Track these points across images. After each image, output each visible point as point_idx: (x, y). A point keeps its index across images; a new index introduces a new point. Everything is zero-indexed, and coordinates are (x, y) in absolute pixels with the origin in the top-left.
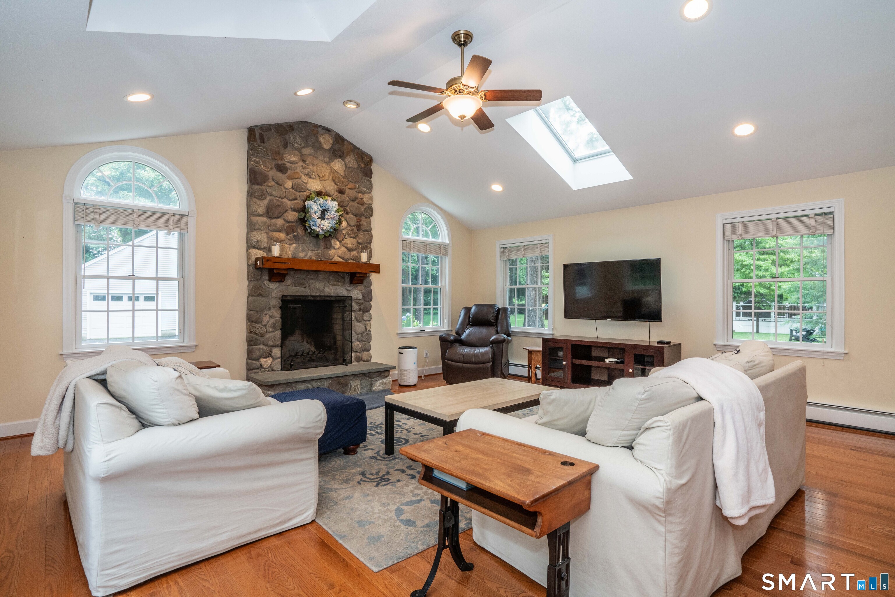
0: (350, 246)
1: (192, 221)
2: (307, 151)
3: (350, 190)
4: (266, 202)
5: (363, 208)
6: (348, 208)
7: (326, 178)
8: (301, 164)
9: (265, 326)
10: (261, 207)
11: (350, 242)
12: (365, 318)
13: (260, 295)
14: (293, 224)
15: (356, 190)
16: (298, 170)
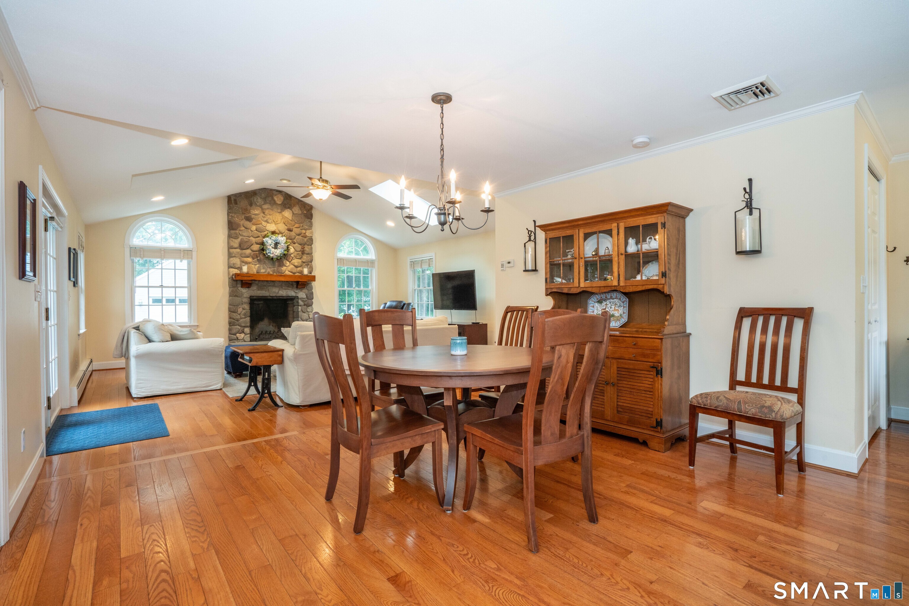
0: (296, 264)
1: (194, 254)
2: (265, 207)
3: (296, 229)
4: (239, 240)
5: (306, 239)
6: (295, 240)
7: (279, 222)
8: (262, 214)
9: (240, 314)
10: (236, 243)
11: (296, 262)
12: (308, 310)
13: (236, 296)
14: (257, 252)
15: (300, 228)
16: (260, 219)
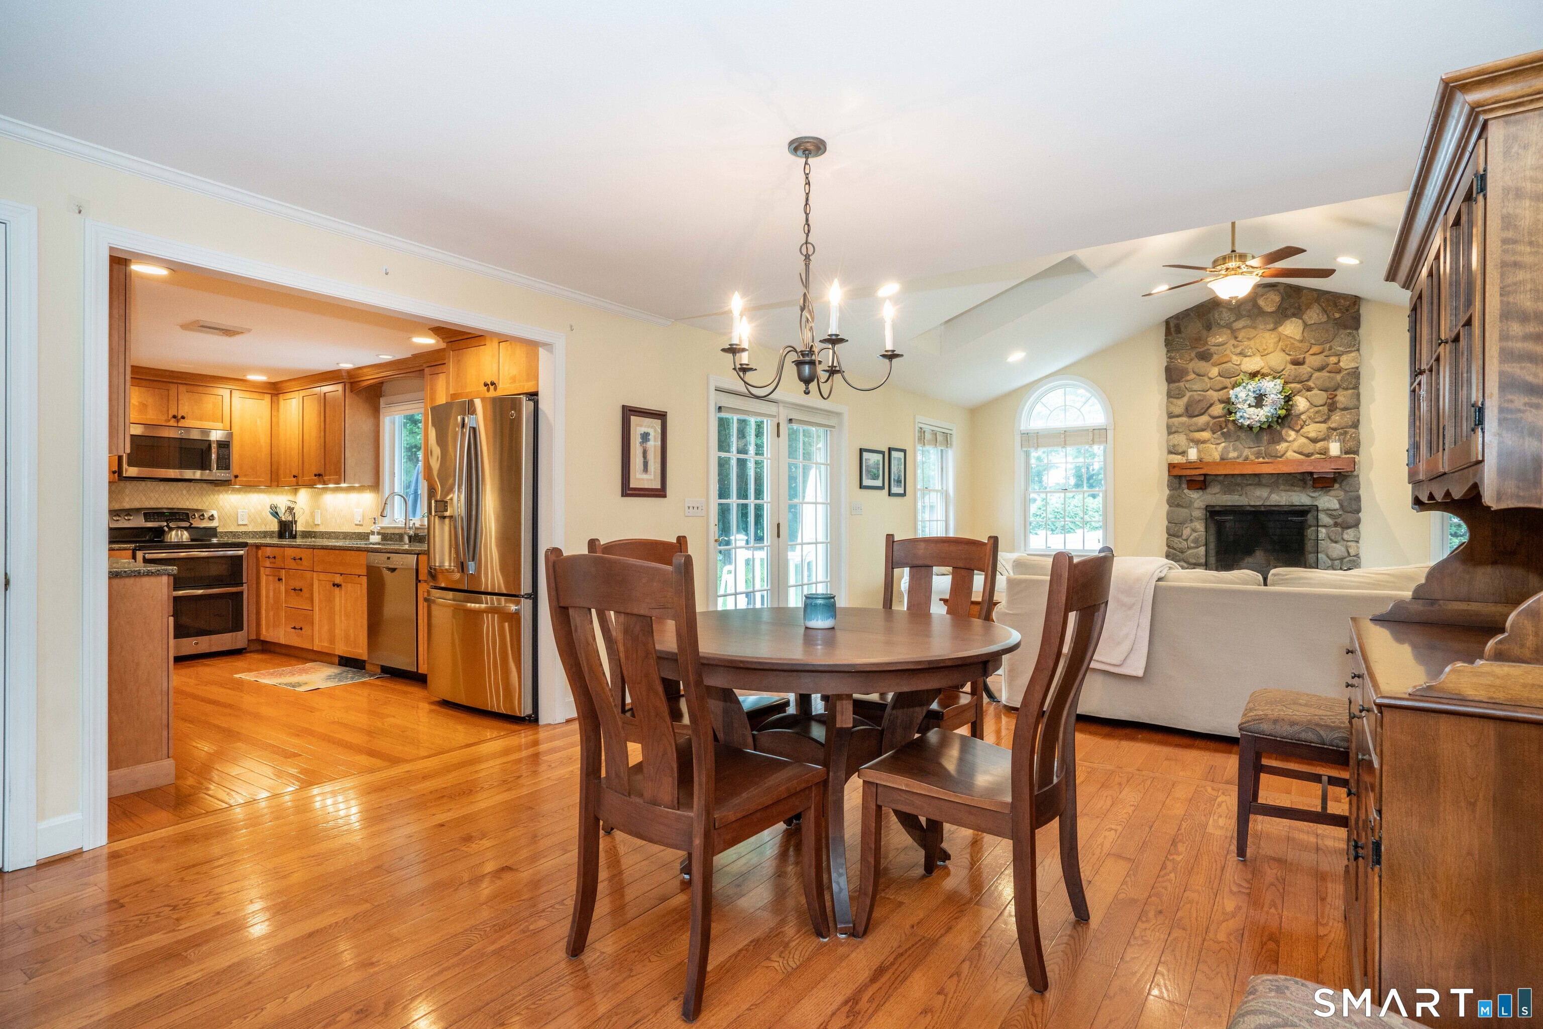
0: (1312, 435)
1: (1110, 434)
2: (1239, 325)
3: (1314, 357)
4: (1185, 399)
5: (1339, 377)
6: (1311, 384)
7: (1270, 350)
8: (1233, 342)
9: (1186, 540)
10: (1180, 405)
11: (1313, 430)
12: (1346, 537)
13: (1178, 505)
14: (1221, 419)
15: (1324, 354)
16: (1228, 352)
